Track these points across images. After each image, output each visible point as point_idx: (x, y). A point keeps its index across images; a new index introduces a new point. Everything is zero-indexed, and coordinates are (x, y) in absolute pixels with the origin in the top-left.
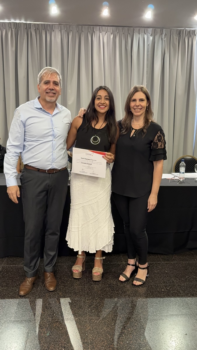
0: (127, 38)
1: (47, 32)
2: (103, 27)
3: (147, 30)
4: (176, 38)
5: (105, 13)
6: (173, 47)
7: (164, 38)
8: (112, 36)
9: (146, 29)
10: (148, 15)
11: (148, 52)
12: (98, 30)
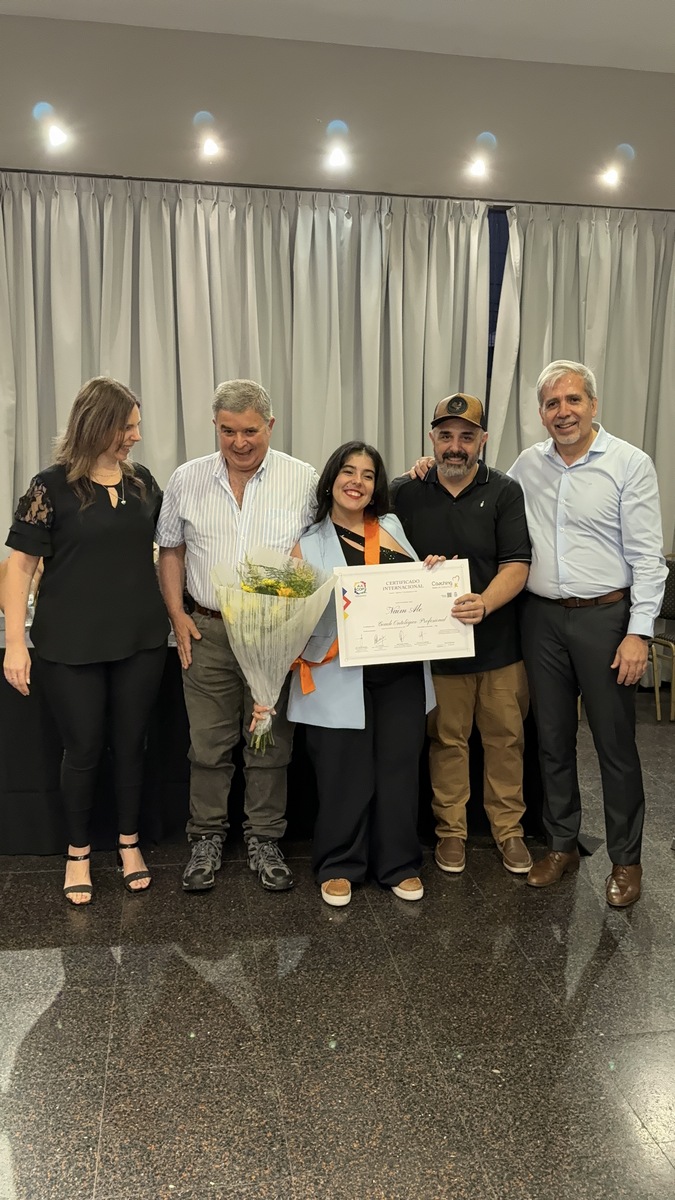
0: (276, 223)
1: (38, 197)
2: (205, 186)
3: (336, 198)
4: (423, 225)
5: (211, 148)
6: (413, 248)
7: (386, 225)
8: (233, 215)
9: (333, 195)
10: (338, 159)
11: (340, 263)
12: (193, 195)
